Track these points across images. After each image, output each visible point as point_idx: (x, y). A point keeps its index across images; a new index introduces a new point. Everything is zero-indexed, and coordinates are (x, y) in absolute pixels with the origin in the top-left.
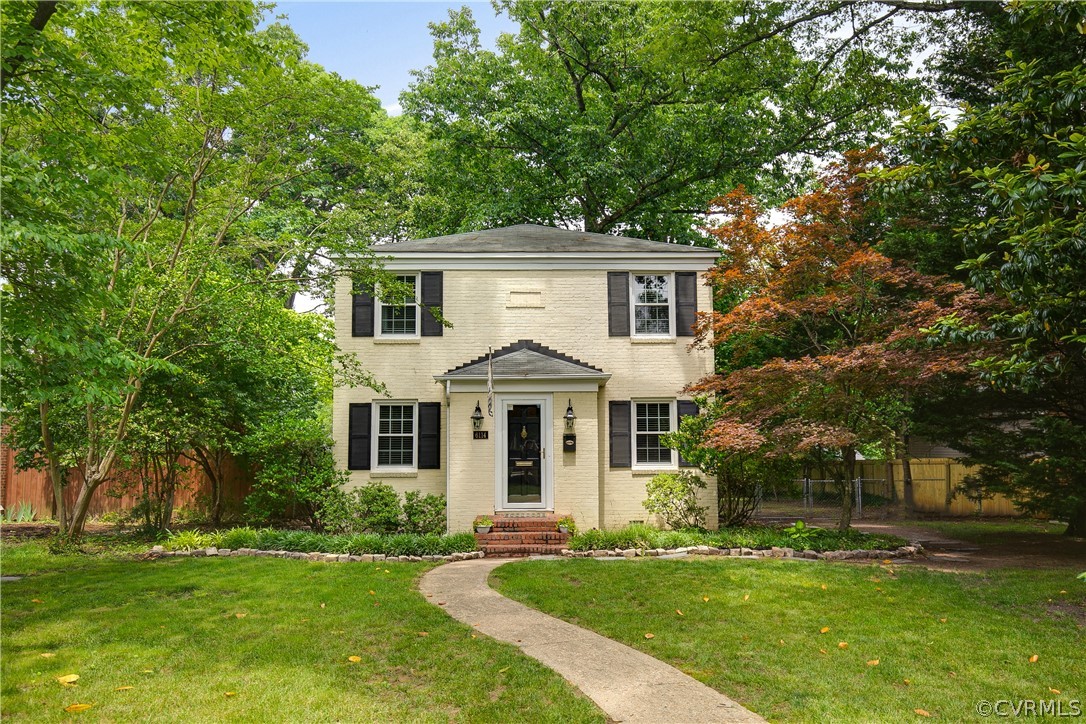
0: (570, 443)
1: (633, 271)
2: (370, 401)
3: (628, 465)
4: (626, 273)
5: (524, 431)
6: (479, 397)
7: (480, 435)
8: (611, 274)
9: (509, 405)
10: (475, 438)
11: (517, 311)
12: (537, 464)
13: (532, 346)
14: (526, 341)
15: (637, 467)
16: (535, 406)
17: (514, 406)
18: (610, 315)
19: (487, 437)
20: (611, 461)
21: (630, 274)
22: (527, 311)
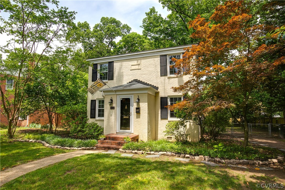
0: (138, 110)
1: (169, 55)
2: (96, 99)
3: (167, 118)
4: (166, 55)
5: (126, 106)
6: (112, 96)
7: (112, 108)
8: (161, 56)
9: (121, 98)
10: (111, 109)
11: (133, 71)
12: (129, 117)
13: (137, 81)
14: (136, 79)
15: (170, 119)
16: (129, 98)
17: (123, 99)
18: (161, 69)
19: (114, 109)
20: (161, 117)
21: (168, 56)
22: (136, 70)
